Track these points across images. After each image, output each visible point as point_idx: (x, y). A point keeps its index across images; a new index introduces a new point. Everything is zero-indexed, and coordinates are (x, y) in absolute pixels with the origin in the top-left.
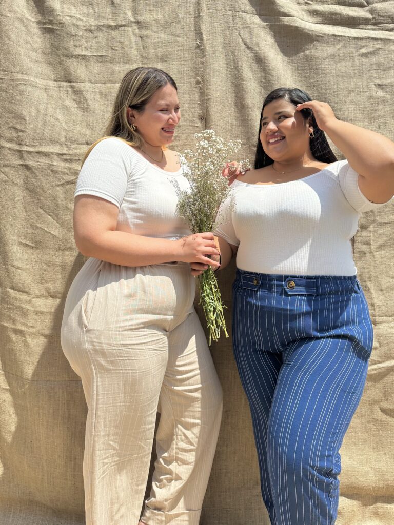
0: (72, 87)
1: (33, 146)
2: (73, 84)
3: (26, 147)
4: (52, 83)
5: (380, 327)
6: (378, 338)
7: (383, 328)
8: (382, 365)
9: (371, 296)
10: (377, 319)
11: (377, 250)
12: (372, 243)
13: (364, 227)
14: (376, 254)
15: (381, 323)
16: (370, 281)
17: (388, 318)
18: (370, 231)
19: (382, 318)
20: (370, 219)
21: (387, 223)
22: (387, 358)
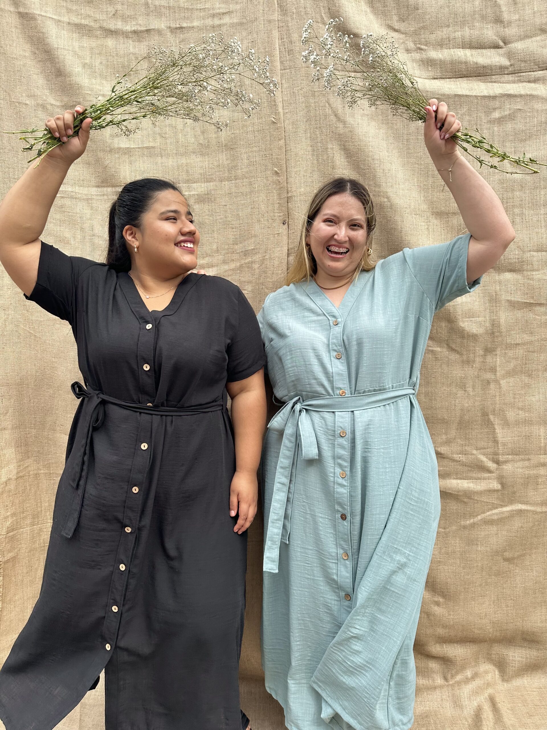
5: (504, 467)
6: (501, 479)
7: (508, 468)
8: (505, 509)
9: (494, 432)
10: (501, 458)
11: (504, 377)
12: (498, 369)
13: (488, 351)
14: (503, 382)
15: (506, 462)
16: (494, 414)
17: (515, 456)
18: (496, 355)
19: (507, 456)
20: (497, 340)
21: (519, 344)
22: (511, 502)
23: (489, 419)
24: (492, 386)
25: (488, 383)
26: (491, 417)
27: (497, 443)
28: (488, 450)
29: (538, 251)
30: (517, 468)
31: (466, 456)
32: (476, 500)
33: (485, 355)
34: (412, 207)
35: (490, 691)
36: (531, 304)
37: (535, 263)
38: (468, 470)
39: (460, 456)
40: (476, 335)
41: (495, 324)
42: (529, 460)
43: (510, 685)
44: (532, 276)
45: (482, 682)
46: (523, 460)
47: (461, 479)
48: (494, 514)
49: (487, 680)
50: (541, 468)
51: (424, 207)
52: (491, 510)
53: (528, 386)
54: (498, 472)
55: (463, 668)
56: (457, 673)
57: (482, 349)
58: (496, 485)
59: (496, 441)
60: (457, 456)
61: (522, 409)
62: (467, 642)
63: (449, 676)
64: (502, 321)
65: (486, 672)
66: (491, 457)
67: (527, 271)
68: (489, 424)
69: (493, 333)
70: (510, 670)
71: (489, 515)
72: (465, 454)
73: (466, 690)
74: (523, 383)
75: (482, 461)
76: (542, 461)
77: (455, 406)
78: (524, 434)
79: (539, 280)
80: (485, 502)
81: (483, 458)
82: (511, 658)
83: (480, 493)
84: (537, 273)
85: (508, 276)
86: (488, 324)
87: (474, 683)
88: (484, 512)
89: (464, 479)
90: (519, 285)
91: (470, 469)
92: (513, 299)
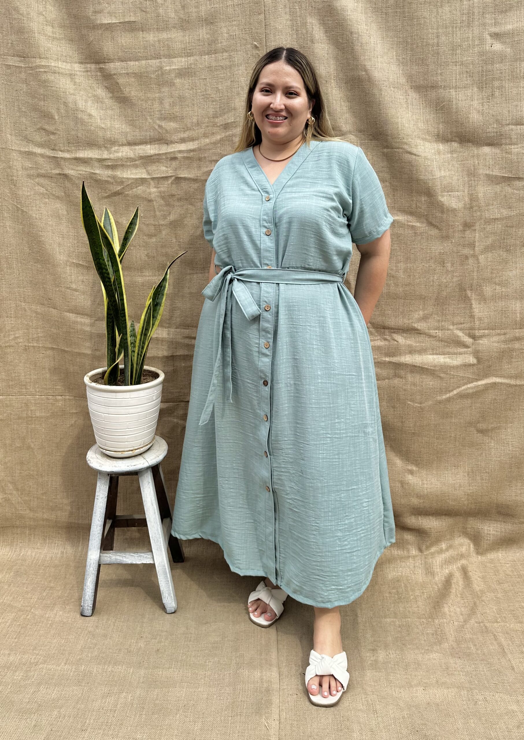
0: (101, 70)
1: (68, 151)
2: (102, 66)
3: (60, 153)
4: (77, 67)
5: (481, 342)
6: (476, 354)
7: (484, 342)
8: (480, 383)
9: (471, 307)
10: (477, 333)
11: (482, 252)
12: (477, 244)
13: (467, 226)
14: (482, 258)
15: (481, 337)
16: (471, 290)
17: (491, 331)
18: (476, 230)
19: (483, 331)
20: (475, 215)
21: (497, 219)
22: (486, 376)
23: (466, 294)
24: (471, 261)
25: (467, 258)
26: (469, 293)
27: (474, 318)
28: (465, 325)
29: (517, 124)
30: (493, 342)
31: (443, 332)
32: (453, 375)
33: (464, 231)
34: (391, 80)
35: (464, 562)
36: (509, 179)
37: (514, 137)
38: (445, 346)
39: (436, 331)
40: (455, 210)
41: (473, 198)
42: (505, 334)
43: (484, 558)
44: (510, 150)
45: (456, 553)
46: (499, 334)
47: (437, 354)
48: (469, 388)
49: (461, 552)
50: (517, 342)
51: (403, 80)
52: (466, 384)
53: (506, 262)
54: (473, 347)
55: (438, 540)
56: (431, 545)
57: (461, 224)
58: (472, 360)
59: (472, 316)
60: (434, 331)
61: (499, 284)
62: (442, 515)
63: (424, 547)
64: (481, 195)
65: (461, 545)
66: (467, 332)
67: (506, 144)
68: (466, 299)
69: (472, 207)
70: (485, 544)
71: (464, 389)
72: (442, 330)
73: (439, 559)
74: (501, 258)
75: (458, 336)
76: (517, 335)
77: (433, 281)
78: (500, 309)
79: (518, 154)
80: (461, 377)
81: (460, 334)
82: (486, 532)
83: (456, 368)
84: (516, 146)
85: (487, 150)
86: (467, 199)
87: (447, 553)
88: (458, 387)
89: (440, 354)
90: (498, 159)
91: (446, 344)
92: (491, 173)
